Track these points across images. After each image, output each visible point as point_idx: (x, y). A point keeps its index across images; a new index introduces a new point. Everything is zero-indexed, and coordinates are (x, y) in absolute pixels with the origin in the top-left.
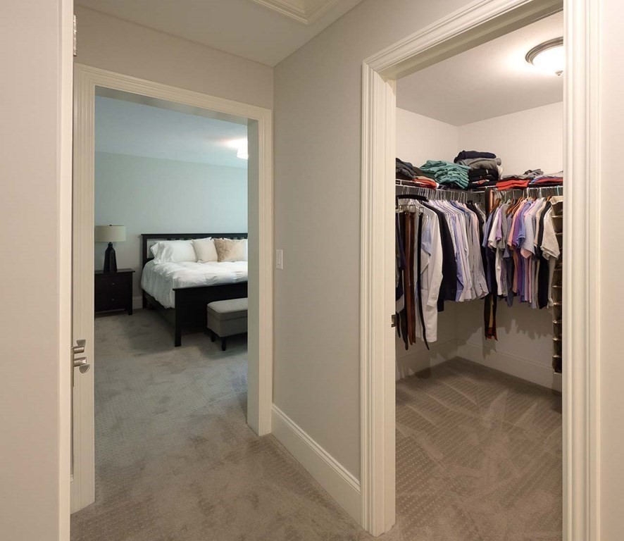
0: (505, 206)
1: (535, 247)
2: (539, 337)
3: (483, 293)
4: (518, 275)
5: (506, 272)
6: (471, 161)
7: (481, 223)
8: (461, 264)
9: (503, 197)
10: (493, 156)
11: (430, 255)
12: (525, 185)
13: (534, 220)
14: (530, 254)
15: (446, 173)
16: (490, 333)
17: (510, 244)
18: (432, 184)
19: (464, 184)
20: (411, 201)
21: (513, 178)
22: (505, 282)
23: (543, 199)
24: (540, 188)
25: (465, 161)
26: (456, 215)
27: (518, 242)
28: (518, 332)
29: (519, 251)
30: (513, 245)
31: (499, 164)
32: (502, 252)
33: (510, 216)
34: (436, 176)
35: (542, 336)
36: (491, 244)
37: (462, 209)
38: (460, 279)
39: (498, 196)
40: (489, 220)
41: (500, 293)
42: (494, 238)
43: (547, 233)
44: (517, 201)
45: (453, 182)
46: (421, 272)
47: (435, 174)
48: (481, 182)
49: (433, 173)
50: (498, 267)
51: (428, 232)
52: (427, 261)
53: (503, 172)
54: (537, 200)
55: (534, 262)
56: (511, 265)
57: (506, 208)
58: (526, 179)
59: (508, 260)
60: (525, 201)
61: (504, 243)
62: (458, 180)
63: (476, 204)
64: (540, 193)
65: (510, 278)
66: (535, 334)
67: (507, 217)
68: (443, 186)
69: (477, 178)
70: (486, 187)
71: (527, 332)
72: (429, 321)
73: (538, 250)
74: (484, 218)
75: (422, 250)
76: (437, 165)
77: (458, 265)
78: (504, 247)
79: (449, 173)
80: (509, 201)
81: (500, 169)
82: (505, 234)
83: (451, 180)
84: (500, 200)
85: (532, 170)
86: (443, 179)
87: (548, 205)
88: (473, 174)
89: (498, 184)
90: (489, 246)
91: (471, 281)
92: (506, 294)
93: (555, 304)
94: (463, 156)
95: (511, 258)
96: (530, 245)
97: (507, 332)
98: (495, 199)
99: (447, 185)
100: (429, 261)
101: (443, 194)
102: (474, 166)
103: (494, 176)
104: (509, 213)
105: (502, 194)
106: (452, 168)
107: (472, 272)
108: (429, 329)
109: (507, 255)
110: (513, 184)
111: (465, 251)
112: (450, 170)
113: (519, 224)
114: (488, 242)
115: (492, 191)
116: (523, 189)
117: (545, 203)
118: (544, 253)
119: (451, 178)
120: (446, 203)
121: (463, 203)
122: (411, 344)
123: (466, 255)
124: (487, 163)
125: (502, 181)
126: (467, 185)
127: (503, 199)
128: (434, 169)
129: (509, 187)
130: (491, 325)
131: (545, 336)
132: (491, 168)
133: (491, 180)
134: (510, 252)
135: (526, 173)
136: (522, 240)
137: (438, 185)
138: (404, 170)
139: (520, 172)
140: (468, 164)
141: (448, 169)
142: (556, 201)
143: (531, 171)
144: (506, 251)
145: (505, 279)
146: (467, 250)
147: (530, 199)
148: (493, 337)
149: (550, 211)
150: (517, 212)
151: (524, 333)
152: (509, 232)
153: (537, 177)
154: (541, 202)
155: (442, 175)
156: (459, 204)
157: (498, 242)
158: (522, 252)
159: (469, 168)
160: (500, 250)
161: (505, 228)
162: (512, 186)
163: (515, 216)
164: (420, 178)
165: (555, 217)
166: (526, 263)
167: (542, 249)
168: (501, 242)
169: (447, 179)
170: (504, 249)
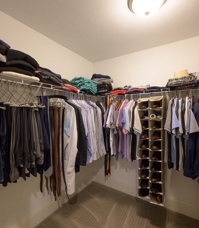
0: (115, 104)
1: (130, 128)
2: (130, 171)
3: (103, 154)
4: (121, 143)
5: (115, 142)
6: (99, 79)
7: (103, 113)
8: (90, 140)
9: (114, 99)
10: (109, 78)
11: (69, 137)
12: (124, 93)
13: (129, 112)
14: (128, 132)
15: (84, 84)
16: (107, 172)
17: (117, 126)
18: (75, 89)
19: (95, 92)
20: (59, 100)
21: (119, 89)
22: (115, 147)
23: (133, 100)
24: (132, 94)
25: (96, 79)
26: (89, 109)
27: (121, 125)
28: (120, 168)
29: (122, 129)
30: (118, 126)
31: (112, 82)
32: (113, 130)
33: (117, 109)
34: (78, 85)
35: (131, 170)
36: (108, 126)
37: (92, 106)
38: (89, 149)
39: (112, 99)
40: (107, 112)
41: (112, 154)
42: (109, 122)
43: (136, 120)
44: (120, 101)
45: (88, 90)
46: (64, 149)
47: (78, 84)
48: (103, 91)
49: (77, 84)
50: (111, 139)
51: (68, 121)
52: (67, 140)
53: (114, 86)
54: (131, 101)
55: (129, 136)
56: (118, 138)
57: (115, 105)
58: (125, 90)
59: (116, 135)
60: (124, 101)
61: (114, 125)
62: (91, 89)
63: (101, 103)
64: (132, 97)
65: (117, 145)
66: (128, 169)
67: (116, 110)
68: (83, 92)
69: (102, 89)
70: (106, 94)
71: (124, 168)
72: (69, 181)
73: (132, 129)
74: (105, 110)
75: (64, 133)
76: (79, 79)
77: (89, 140)
78: (114, 127)
79: (86, 84)
80: (117, 101)
81: (113, 84)
82: (115, 120)
83: (87, 88)
84: (112, 101)
85: (128, 85)
86: (82, 87)
87: (136, 103)
88: (99, 87)
89: (111, 92)
90: (106, 127)
91: (96, 149)
92: (115, 154)
93: (139, 159)
94: (95, 76)
95: (118, 133)
96: (127, 127)
97: (116, 168)
98: (110, 100)
99: (85, 91)
100: (69, 141)
101: (82, 97)
102: (100, 82)
103: (110, 88)
104: (117, 108)
105: (113, 98)
106: (87, 81)
107: (98, 143)
108: (69, 186)
109: (116, 132)
110: (119, 92)
111: (93, 131)
112: (86, 83)
113: (122, 115)
114: (106, 125)
115: (108, 96)
116: (123, 94)
117: (134, 102)
118: (134, 131)
119: (87, 87)
120: (83, 102)
121: (94, 102)
122: (59, 197)
123: (94, 133)
124: (106, 81)
125: (113, 91)
126: (96, 92)
127: (114, 101)
128: (77, 81)
129: (117, 93)
130: (108, 169)
131: (132, 170)
132: (109, 84)
133: (108, 90)
134: (117, 130)
135: (124, 87)
136: (123, 124)
137: (79, 91)
138: (52, 77)
139: (122, 86)
140: (96, 81)
141: (85, 82)
142: (140, 101)
143: (126, 86)
144: (115, 130)
145: (115, 146)
146: (95, 130)
147: (127, 100)
148: (109, 174)
149: (137, 107)
150: (121, 107)
151: (123, 169)
152: (117, 119)
153: (130, 89)
154: (132, 102)
155: (82, 85)
156: (92, 103)
157: (111, 124)
158: (124, 131)
159: (98, 83)
160: (112, 129)
161: (115, 116)
162: (118, 93)
163: (120, 110)
164: (66, 85)
165: (139, 110)
166: (125, 137)
167: (134, 129)
168: (112, 125)
169: (84, 87)
170: (114, 129)
